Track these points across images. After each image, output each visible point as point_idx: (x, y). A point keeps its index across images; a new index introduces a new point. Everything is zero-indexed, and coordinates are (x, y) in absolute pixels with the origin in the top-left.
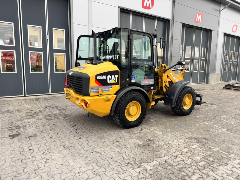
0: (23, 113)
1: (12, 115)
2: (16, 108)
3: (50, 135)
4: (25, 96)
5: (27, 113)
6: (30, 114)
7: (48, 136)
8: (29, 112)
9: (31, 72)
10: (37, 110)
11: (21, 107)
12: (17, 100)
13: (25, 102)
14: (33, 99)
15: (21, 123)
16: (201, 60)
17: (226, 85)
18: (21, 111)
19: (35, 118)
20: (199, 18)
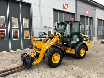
0: (10, 61)
1: (4, 62)
2: (6, 58)
3: (25, 75)
4: (10, 51)
5: (12, 61)
6: (13, 61)
7: (24, 76)
8: (12, 60)
9: (13, 39)
10: (17, 59)
11: (9, 57)
12: (6, 53)
13: (10, 54)
14: (14, 53)
15: (9, 67)
16: (89, 31)
17: (101, 42)
18: (9, 60)
19: (16, 64)
20: (87, 12)
